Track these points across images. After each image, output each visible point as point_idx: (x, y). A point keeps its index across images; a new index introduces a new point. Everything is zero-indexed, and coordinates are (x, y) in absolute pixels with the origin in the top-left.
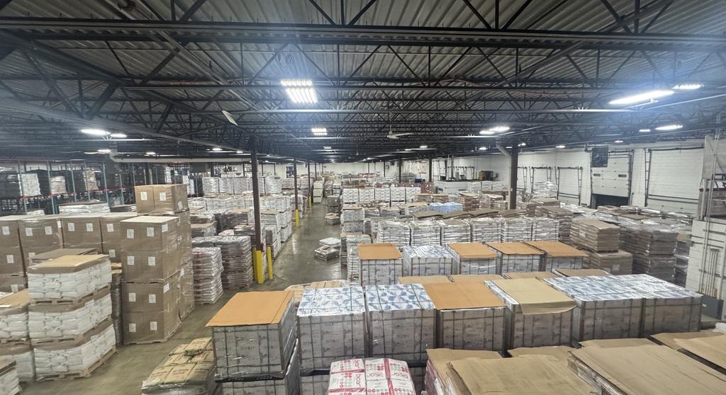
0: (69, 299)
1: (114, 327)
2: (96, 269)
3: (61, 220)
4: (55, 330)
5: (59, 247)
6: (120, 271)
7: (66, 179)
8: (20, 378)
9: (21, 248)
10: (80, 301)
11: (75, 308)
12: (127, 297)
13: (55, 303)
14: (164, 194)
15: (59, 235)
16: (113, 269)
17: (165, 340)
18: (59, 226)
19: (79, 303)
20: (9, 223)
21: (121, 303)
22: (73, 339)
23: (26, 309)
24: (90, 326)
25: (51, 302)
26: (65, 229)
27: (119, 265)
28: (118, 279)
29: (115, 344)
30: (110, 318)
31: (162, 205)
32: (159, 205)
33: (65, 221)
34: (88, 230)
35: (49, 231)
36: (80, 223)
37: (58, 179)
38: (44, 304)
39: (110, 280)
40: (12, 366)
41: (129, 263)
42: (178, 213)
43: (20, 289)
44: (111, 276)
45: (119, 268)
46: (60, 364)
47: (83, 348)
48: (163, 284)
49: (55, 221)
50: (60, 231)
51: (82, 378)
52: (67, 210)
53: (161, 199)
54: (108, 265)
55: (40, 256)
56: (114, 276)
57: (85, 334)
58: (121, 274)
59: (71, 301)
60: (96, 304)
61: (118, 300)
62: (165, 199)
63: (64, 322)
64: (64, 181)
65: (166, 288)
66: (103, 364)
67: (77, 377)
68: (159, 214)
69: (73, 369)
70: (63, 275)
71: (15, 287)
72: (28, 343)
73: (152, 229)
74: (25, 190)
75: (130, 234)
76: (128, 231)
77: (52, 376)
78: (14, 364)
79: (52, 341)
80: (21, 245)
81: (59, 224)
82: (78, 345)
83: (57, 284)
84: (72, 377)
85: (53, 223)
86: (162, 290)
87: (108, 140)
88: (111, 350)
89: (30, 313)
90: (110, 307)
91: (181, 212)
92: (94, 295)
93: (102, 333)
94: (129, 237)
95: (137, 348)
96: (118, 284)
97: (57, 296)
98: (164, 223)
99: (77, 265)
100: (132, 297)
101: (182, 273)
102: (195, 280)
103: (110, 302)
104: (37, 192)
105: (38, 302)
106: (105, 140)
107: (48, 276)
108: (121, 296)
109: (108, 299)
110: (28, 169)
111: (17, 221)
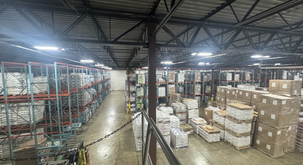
0: (237, 119)
1: (251, 137)
2: (248, 111)
3: (238, 90)
4: (231, 128)
5: (236, 99)
6: (257, 116)
7: (240, 75)
8: (221, 137)
9: (225, 97)
10: (241, 121)
11: (239, 123)
12: (258, 128)
13: (233, 118)
14: (286, 85)
15: (236, 95)
16: (254, 114)
17: (273, 157)
18: (237, 92)
19: (240, 122)
20: (224, 88)
21: (255, 129)
22: (236, 134)
23: (225, 117)
24: (242, 132)
25: (232, 117)
26: (238, 93)
27: (257, 113)
28: (256, 119)
29: (249, 144)
30: (249, 133)
31: (283, 90)
32: (281, 90)
33: (239, 91)
34: (246, 95)
35: (234, 93)
36: (244, 92)
37: (237, 75)
38: (230, 118)
39: (252, 118)
40: (219, 132)
41: (261, 114)
42: (293, 96)
43: (223, 110)
44: (253, 116)
45: (257, 114)
46: (231, 140)
47: (239, 139)
48: (277, 130)
49: (236, 90)
50: (237, 94)
51: (237, 149)
52: (240, 87)
53: (283, 87)
54: (253, 111)
55: (230, 101)
56: (254, 117)
57: (240, 134)
58: (257, 117)
59: (238, 120)
60: (246, 125)
61: (254, 127)
62: (286, 87)
63: (235, 126)
64: (239, 76)
65: (279, 133)
66: (244, 149)
67: (235, 148)
68: (281, 94)
69: (235, 144)
70: (237, 110)
71: (222, 108)
72: (224, 127)
73: (276, 101)
74: (228, 78)
75: (264, 101)
76: (264, 100)
77: (228, 142)
78: (220, 132)
79: (230, 131)
80: (226, 96)
81: (237, 91)
82: (238, 137)
83: (235, 112)
84: (234, 147)
85: (235, 91)
86: (276, 133)
87: (260, 59)
88: (248, 146)
89: (226, 118)
90: (250, 129)
91: (295, 96)
92: (246, 121)
93: (246, 137)
94: (263, 102)
95: (259, 152)
96: (255, 120)
97: (234, 116)
98: (284, 100)
99: (242, 108)
100: (260, 129)
101: (290, 129)
102: (297, 136)
103: (251, 127)
104: (231, 79)
105: (228, 116)
106: (259, 59)
107: (232, 109)
108: (255, 126)
109: (250, 125)
110: (229, 72)
111: (226, 88)
